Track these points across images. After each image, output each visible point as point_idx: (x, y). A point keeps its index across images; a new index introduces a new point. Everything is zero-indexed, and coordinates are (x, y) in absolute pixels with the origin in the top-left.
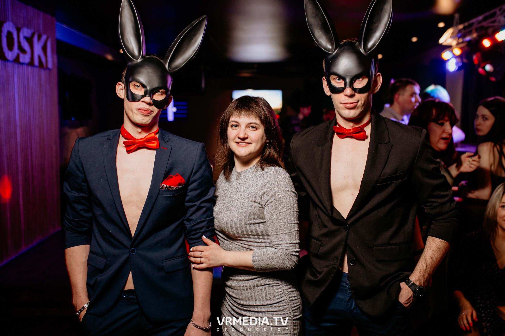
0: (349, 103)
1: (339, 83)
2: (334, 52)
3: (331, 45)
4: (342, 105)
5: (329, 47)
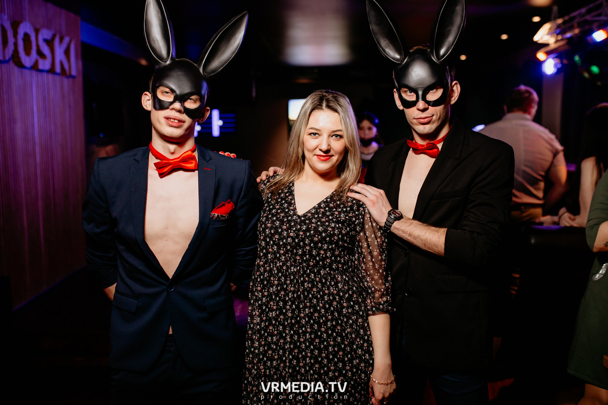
0: (422, 118)
2: (403, 61)
3: (400, 54)
4: (415, 120)
5: (398, 57)
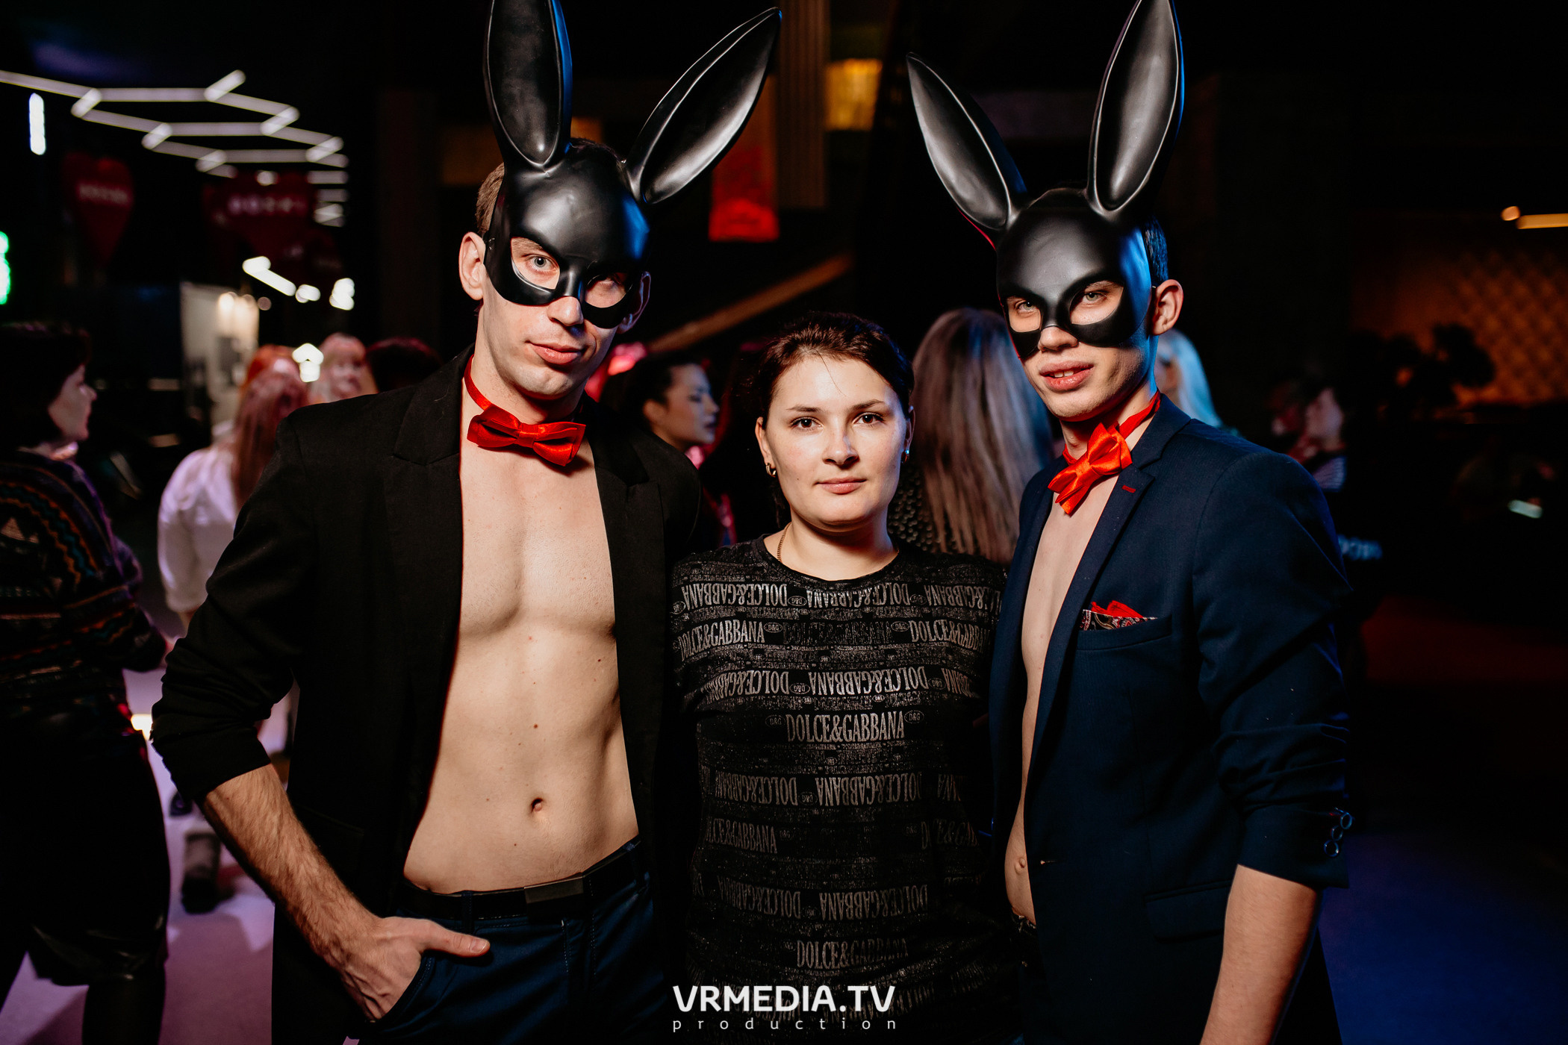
0: (558, 348)
1: (541, 273)
2: (548, 166)
3: (549, 142)
4: (529, 346)
5: (541, 147)
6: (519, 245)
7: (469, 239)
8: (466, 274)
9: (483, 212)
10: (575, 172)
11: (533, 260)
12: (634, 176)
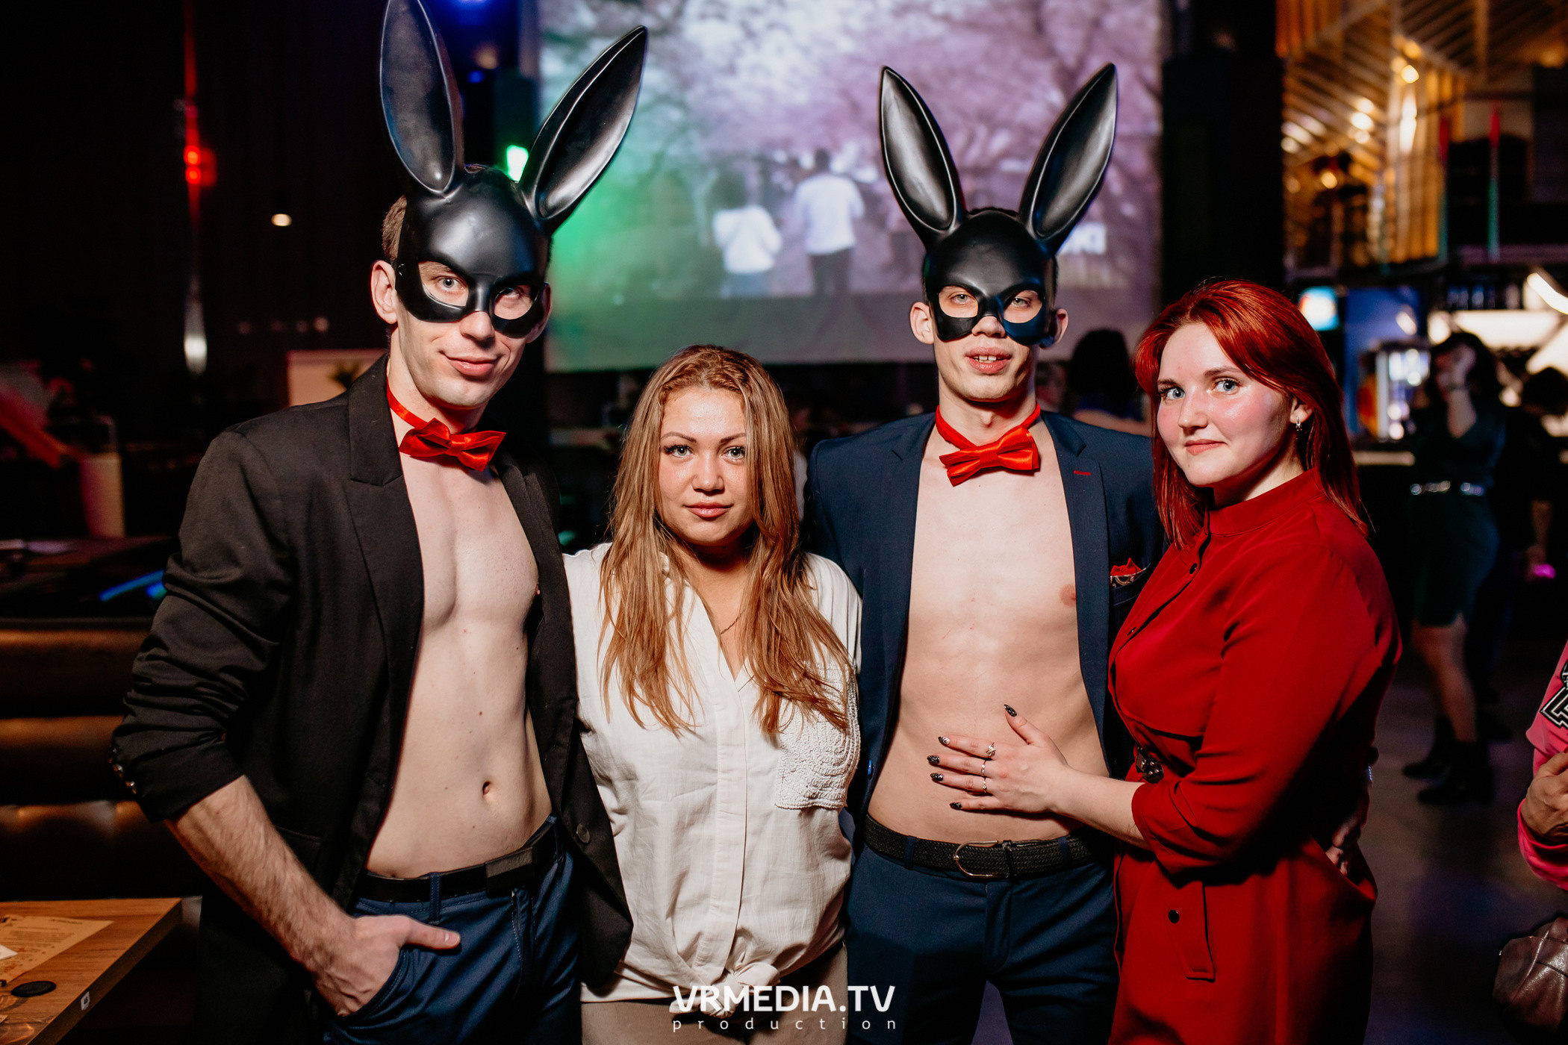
0: (473, 360)
1: (451, 293)
2: (448, 192)
3: (446, 170)
6: (427, 269)
7: (379, 268)
8: (379, 300)
9: (389, 242)
10: (473, 195)
11: (442, 281)
12: (528, 193)
